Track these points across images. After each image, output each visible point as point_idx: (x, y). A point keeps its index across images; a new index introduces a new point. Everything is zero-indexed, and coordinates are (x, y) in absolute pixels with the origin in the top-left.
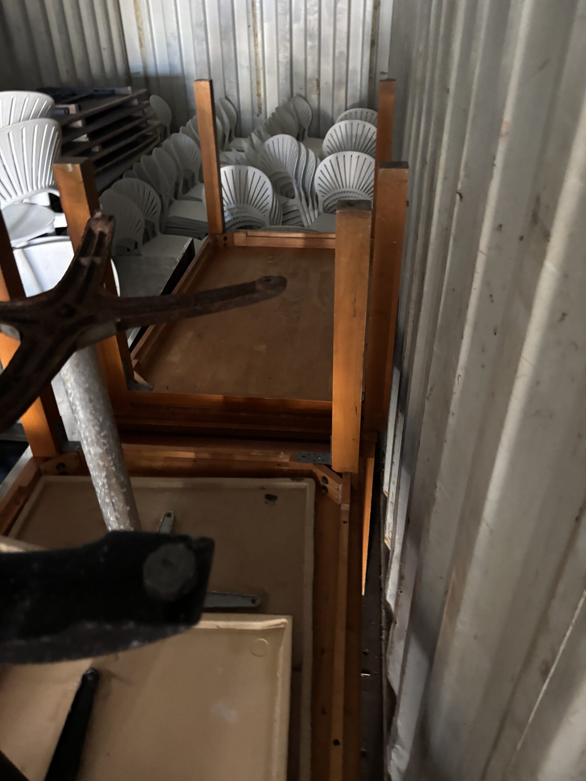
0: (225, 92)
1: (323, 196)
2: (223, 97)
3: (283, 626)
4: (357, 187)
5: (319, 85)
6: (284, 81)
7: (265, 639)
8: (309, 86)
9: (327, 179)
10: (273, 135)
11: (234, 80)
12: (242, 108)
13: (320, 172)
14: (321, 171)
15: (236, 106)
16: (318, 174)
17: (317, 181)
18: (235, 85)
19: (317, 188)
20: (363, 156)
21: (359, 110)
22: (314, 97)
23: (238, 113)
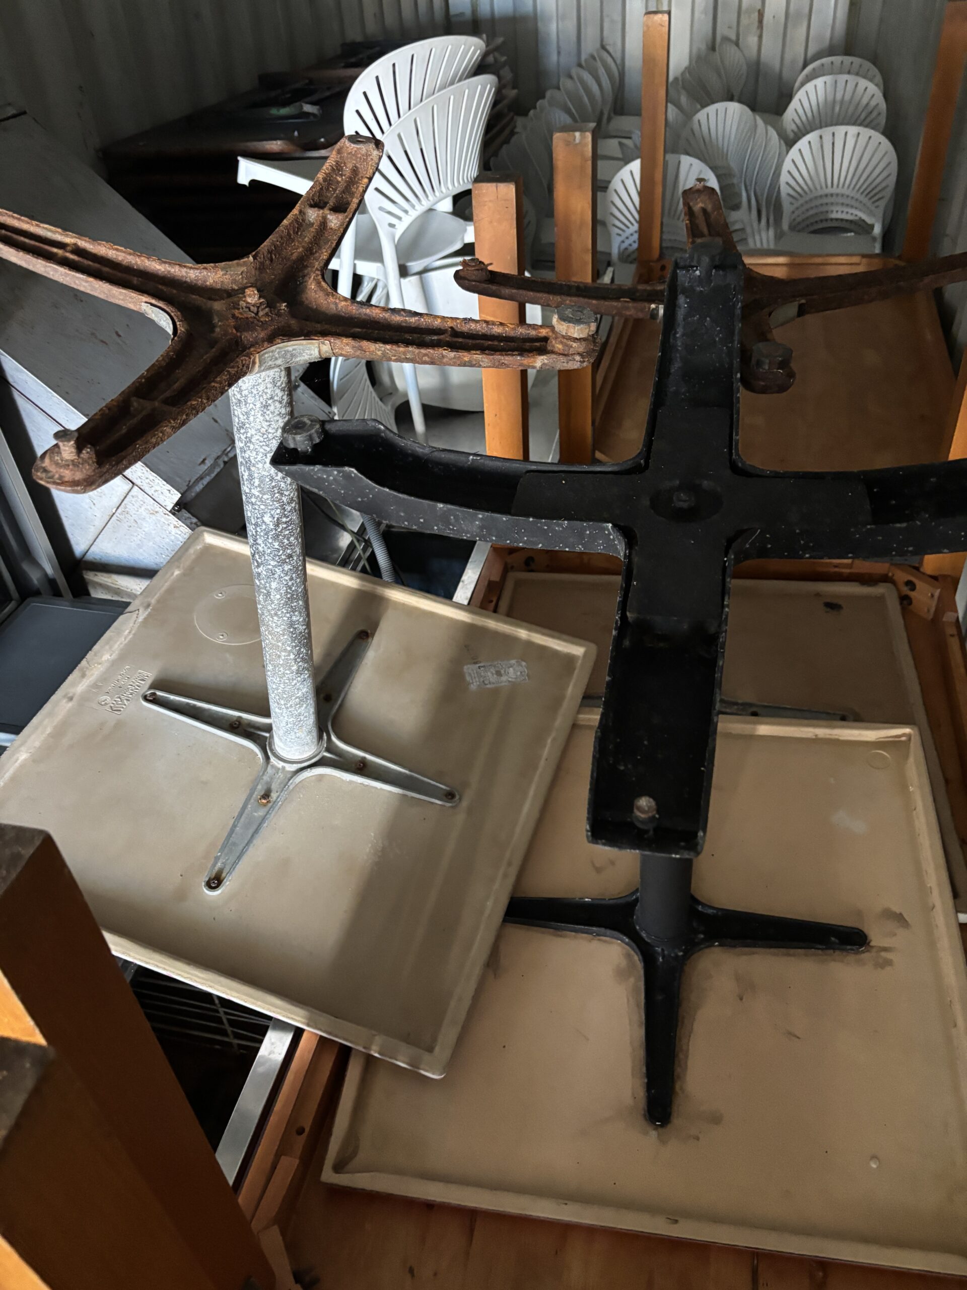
0: (602, 40)
1: (791, 203)
2: (598, 45)
3: (903, 739)
4: (852, 186)
5: (761, 21)
6: (703, 16)
7: (884, 751)
8: (744, 21)
9: (801, 174)
10: (704, 106)
11: (618, 18)
12: (628, 63)
13: (791, 163)
14: (793, 161)
15: (619, 62)
16: (787, 165)
17: (784, 178)
18: (620, 26)
19: (784, 190)
20: (866, 132)
21: (837, 59)
22: (752, 40)
23: (622, 74)
